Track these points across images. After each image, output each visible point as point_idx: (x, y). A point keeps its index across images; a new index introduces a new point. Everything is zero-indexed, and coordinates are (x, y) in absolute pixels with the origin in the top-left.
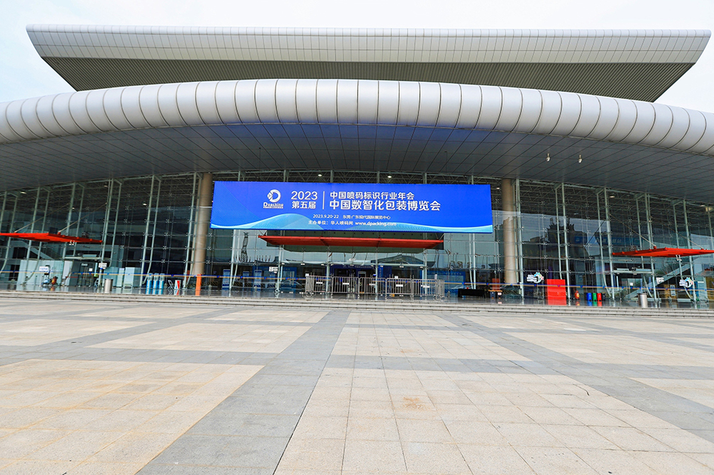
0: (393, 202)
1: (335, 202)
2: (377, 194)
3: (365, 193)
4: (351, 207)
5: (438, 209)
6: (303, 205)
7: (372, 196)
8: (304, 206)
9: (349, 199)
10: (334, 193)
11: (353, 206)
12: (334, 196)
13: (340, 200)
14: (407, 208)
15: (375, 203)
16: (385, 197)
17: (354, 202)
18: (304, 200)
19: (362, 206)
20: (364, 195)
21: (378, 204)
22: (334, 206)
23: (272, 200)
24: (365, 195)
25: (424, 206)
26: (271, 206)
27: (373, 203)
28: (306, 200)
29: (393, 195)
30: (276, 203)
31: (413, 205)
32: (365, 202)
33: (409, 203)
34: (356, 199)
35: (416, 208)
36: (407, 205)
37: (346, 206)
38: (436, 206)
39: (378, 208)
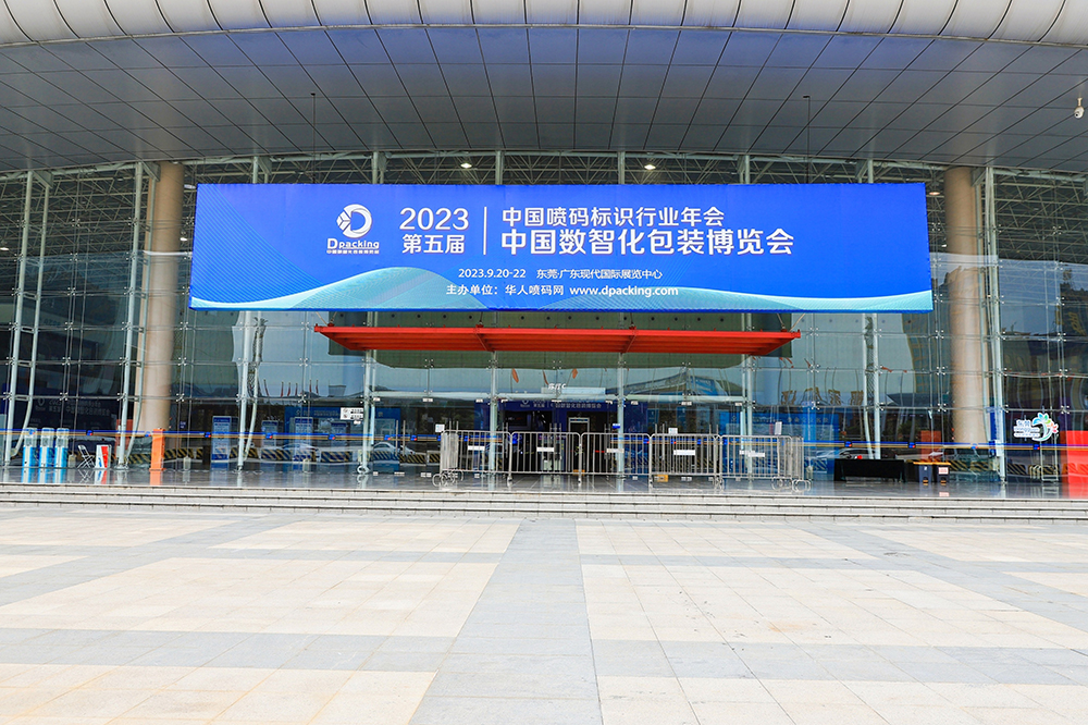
0: (669, 234)
1: (514, 234)
2: (627, 213)
3: (595, 211)
4: (558, 248)
5: (788, 251)
6: (431, 243)
7: (613, 218)
8: (435, 247)
9: (551, 227)
10: (512, 211)
11: (563, 244)
12: (512, 220)
13: (528, 231)
14: (706, 248)
15: (622, 237)
16: (646, 220)
17: (566, 235)
18: (433, 231)
19: (587, 246)
20: (590, 214)
21: (628, 239)
22: (514, 246)
23: (349, 233)
24: (595, 216)
25: (750, 242)
26: (345, 249)
27: (617, 235)
28: (439, 232)
29: (668, 216)
30: (361, 239)
31: (722, 241)
32: (595, 234)
33: (710, 236)
34: (570, 227)
35: (729, 248)
36: (706, 240)
37: (543, 244)
38: (781, 241)
39: (628, 248)
